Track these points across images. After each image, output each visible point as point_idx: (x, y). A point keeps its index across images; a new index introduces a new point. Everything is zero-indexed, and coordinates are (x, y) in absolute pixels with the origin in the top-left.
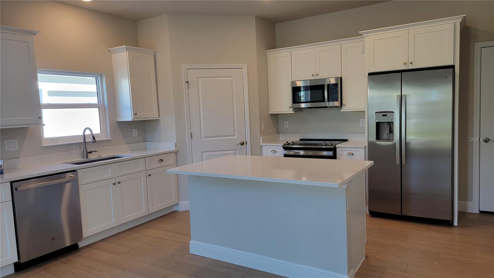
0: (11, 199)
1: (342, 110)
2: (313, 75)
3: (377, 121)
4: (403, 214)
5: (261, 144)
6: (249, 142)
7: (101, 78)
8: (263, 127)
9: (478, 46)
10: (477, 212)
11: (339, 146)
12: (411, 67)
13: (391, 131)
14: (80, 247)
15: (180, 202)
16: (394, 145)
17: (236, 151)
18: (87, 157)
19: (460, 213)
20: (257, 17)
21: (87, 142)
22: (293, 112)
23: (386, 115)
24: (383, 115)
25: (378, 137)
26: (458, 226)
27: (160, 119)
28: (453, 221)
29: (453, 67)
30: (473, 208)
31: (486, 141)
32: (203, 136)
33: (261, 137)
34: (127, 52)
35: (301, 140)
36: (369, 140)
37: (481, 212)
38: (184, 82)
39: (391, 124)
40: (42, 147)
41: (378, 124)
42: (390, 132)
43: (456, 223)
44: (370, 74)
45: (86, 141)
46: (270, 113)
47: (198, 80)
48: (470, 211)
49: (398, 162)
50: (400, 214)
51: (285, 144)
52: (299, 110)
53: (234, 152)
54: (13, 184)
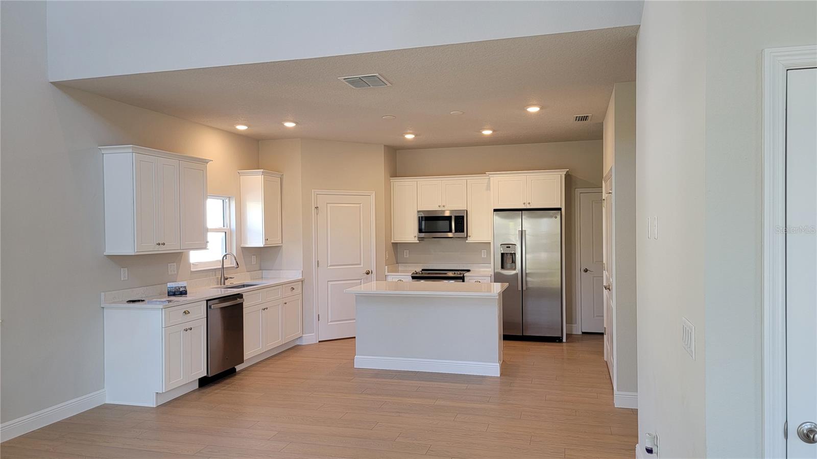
0: (206, 316)
1: (467, 241)
2: (439, 206)
3: (502, 252)
4: (524, 334)
5: (387, 273)
6: (374, 272)
7: (229, 201)
8: (387, 257)
9: (578, 191)
10: (580, 333)
11: (466, 274)
12: (528, 207)
13: (514, 262)
14: (237, 370)
15: (304, 335)
16: (517, 274)
17: (361, 282)
18: (224, 284)
19: (567, 334)
20: (385, 146)
21: (226, 268)
22: (418, 242)
23: (509, 247)
24: (507, 247)
25: (503, 267)
26: (566, 342)
27: (282, 246)
28: (562, 337)
29: (560, 209)
30: (577, 330)
31: (586, 271)
32: (329, 265)
33: (386, 267)
34: (263, 176)
35: (423, 270)
36: (495, 271)
37: (583, 333)
38: (313, 208)
39: (513, 255)
40: (192, 272)
41: (502, 254)
42: (512, 262)
43: (564, 340)
44: (495, 210)
45: (224, 266)
46: (393, 241)
47: (327, 206)
48: (574, 333)
49: (520, 288)
50: (521, 335)
51: (413, 273)
52: (422, 239)
53: (359, 281)
54: (209, 302)
